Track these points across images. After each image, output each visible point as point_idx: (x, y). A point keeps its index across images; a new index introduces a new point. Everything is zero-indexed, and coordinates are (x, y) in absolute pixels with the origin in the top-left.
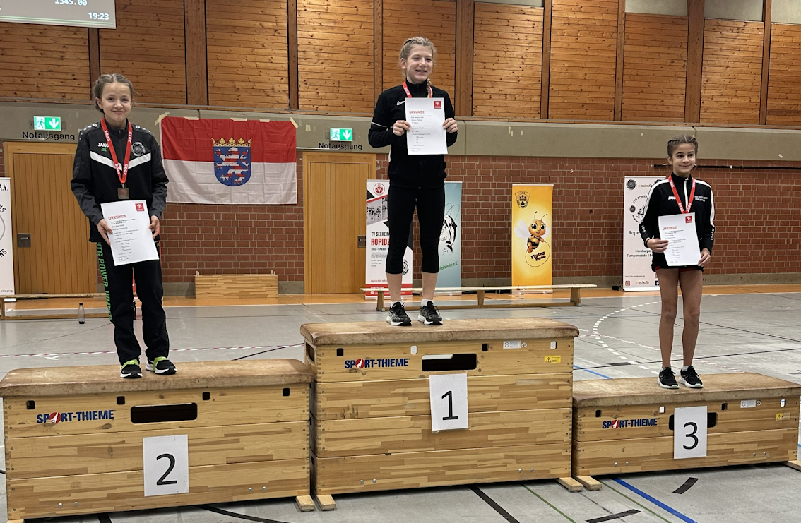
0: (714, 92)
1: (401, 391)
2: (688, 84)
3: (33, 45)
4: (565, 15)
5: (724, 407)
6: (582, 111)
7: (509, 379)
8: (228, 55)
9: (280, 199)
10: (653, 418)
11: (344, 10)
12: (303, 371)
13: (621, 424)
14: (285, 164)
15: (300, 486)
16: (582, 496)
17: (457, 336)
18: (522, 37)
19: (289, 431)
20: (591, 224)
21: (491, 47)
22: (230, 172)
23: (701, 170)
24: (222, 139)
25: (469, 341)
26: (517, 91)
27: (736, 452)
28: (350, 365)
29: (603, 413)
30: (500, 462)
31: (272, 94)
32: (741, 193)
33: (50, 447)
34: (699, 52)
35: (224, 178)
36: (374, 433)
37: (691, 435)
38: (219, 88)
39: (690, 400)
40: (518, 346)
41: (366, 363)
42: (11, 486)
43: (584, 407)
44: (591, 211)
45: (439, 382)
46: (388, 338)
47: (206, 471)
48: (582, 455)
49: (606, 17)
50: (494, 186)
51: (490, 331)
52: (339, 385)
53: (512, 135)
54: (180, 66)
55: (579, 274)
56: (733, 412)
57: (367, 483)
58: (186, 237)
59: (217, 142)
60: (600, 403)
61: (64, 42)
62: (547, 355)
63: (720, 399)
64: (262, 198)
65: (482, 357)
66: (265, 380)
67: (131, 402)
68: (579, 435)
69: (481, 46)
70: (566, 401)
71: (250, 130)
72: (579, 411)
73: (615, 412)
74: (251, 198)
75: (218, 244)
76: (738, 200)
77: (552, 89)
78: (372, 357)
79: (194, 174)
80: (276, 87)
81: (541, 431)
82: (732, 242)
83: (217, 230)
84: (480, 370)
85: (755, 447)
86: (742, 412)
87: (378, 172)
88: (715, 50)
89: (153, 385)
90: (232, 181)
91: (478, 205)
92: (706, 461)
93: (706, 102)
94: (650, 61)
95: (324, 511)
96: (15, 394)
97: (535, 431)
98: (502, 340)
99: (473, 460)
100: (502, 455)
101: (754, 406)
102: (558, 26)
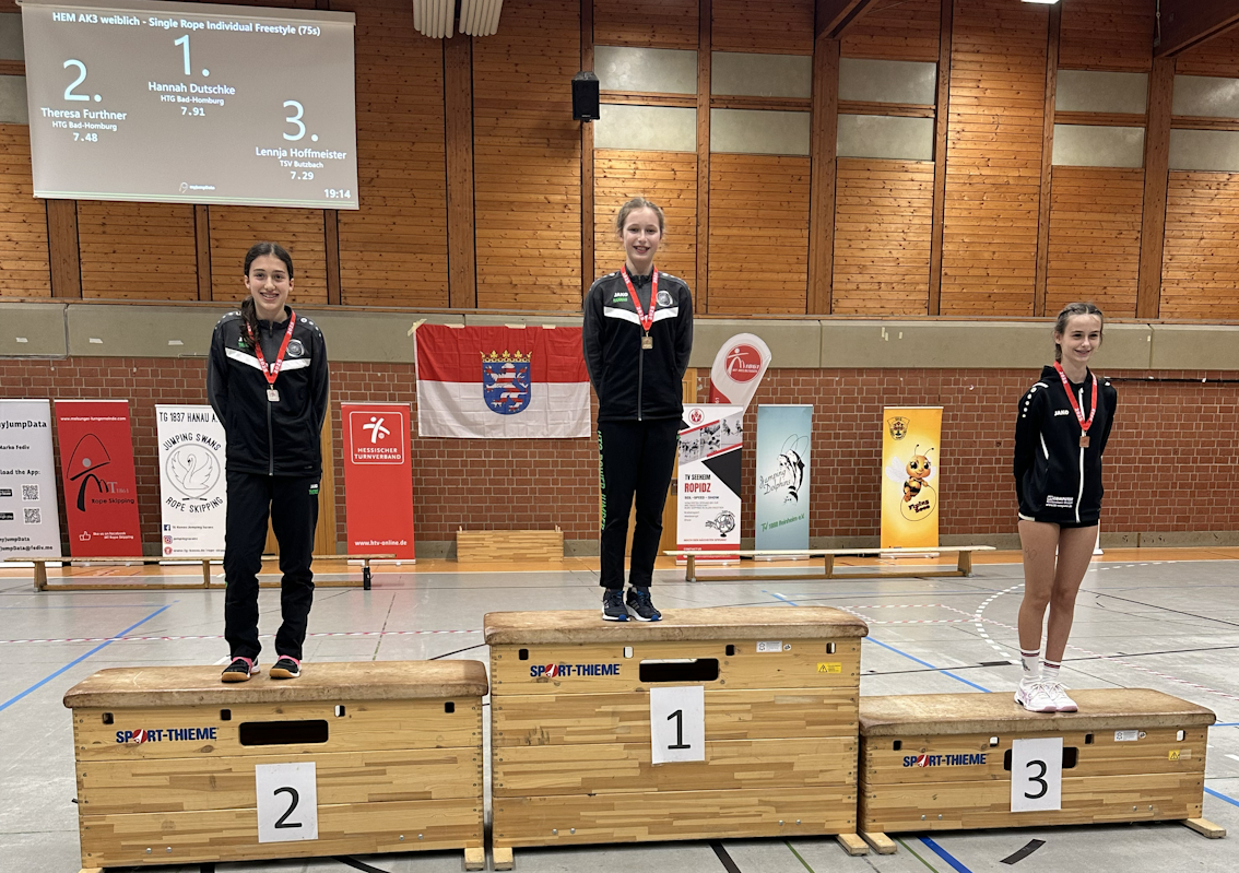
0: (1181, 275)
1: (609, 709)
2: (1143, 264)
3: (255, 233)
4: (965, 171)
5: (1089, 740)
6: (988, 304)
7: (764, 694)
8: (504, 241)
9: (568, 431)
10: (980, 753)
11: (657, 175)
12: (473, 679)
13: (930, 760)
14: (575, 384)
15: (469, 834)
16: (865, 863)
17: (688, 634)
18: (904, 203)
19: (454, 760)
20: (998, 461)
21: (859, 218)
22: (504, 395)
23: (1160, 385)
24: (494, 353)
25: (705, 640)
26: (895, 278)
27: (1107, 805)
28: (538, 672)
29: (904, 744)
30: (752, 811)
31: (558, 291)
32: (1218, 418)
33: (133, 775)
34: (1160, 217)
35: (496, 404)
36: (572, 766)
37: (1037, 779)
38: (491, 285)
39: (1035, 729)
40: (778, 648)
41: (560, 670)
42: (85, 824)
43: (875, 736)
44: (999, 444)
45: (665, 696)
46: (591, 636)
47: (340, 812)
48: (871, 804)
49: (1023, 172)
50: (859, 409)
51: (737, 627)
52: (522, 699)
53: (887, 339)
54: (442, 257)
55: (979, 531)
56: (1102, 748)
57: (561, 833)
58: (447, 482)
59: (488, 356)
60: (899, 731)
61: (295, 229)
62: (821, 661)
63: (1083, 728)
64: (546, 432)
65: (727, 663)
66: (419, 691)
67: (239, 718)
68: (868, 775)
69: (846, 217)
70: (848, 727)
71: (530, 339)
72: (869, 741)
73: (922, 743)
74: (530, 430)
75: (488, 491)
76: (1213, 427)
77: (946, 274)
78: (568, 662)
79: (456, 400)
80: (566, 281)
81: (812, 768)
82: (1203, 486)
83: (487, 473)
84: (723, 682)
85: (1136, 797)
86: (1115, 747)
87: (699, 392)
88: (1184, 215)
89: (267, 696)
90: (506, 408)
91: (837, 436)
92: (1060, 815)
93: (1168, 290)
94: (1087, 233)
95: (497, 870)
96: (87, 704)
97: (802, 769)
98: (755, 640)
99: (712, 806)
100: (755, 800)
101: (1135, 738)
102: (955, 187)
